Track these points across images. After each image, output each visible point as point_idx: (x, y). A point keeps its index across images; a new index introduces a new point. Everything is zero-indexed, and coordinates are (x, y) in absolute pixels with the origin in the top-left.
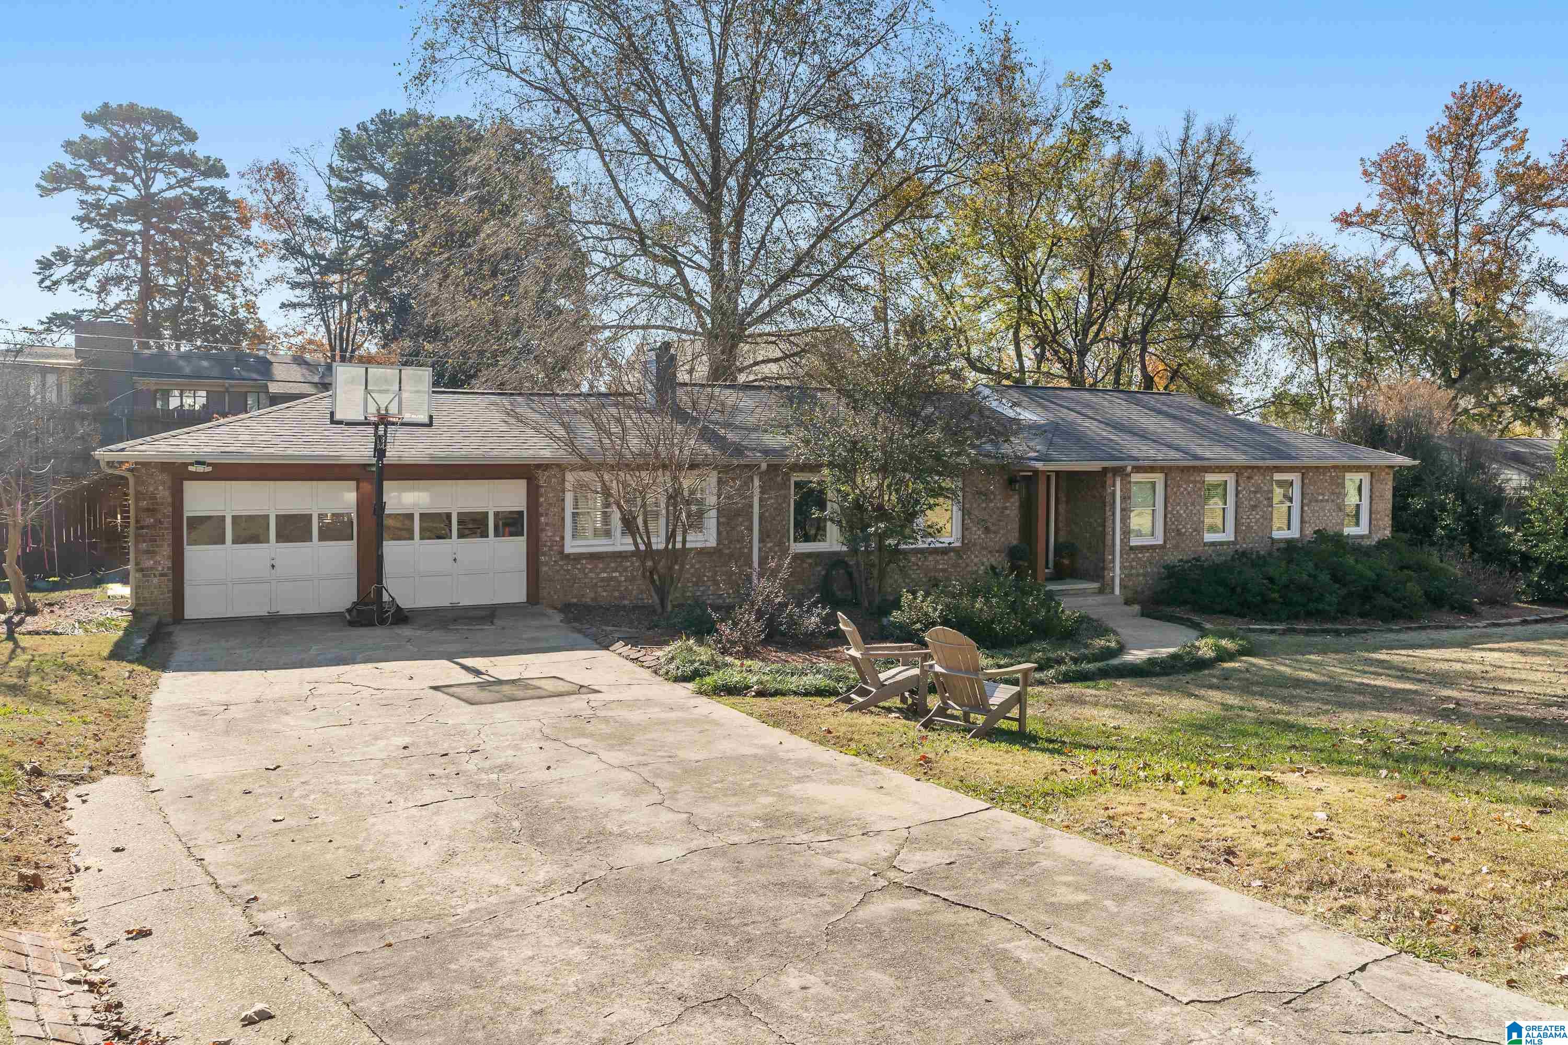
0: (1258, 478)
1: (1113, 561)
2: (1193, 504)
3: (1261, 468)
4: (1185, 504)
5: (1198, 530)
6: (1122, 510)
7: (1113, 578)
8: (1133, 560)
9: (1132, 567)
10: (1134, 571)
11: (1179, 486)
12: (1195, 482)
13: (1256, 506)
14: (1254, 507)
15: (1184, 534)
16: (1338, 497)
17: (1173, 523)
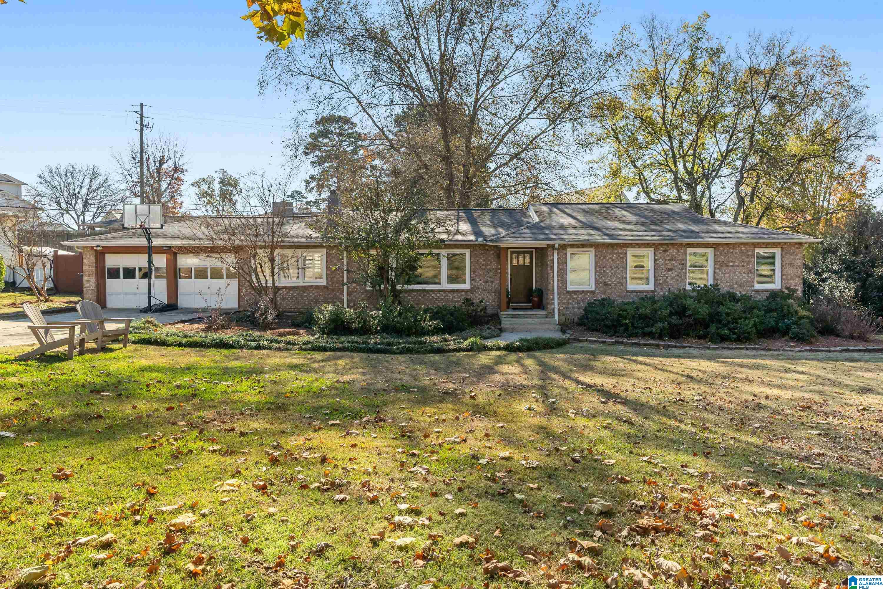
0: (672, 251)
1: (553, 299)
2: (617, 267)
3: (676, 244)
4: (611, 266)
5: (622, 282)
6: (559, 270)
7: (554, 309)
8: (570, 299)
9: (568, 303)
10: (570, 306)
11: (605, 256)
12: (618, 253)
13: (671, 269)
14: (670, 270)
15: (610, 285)
16: (748, 264)
17: (601, 278)
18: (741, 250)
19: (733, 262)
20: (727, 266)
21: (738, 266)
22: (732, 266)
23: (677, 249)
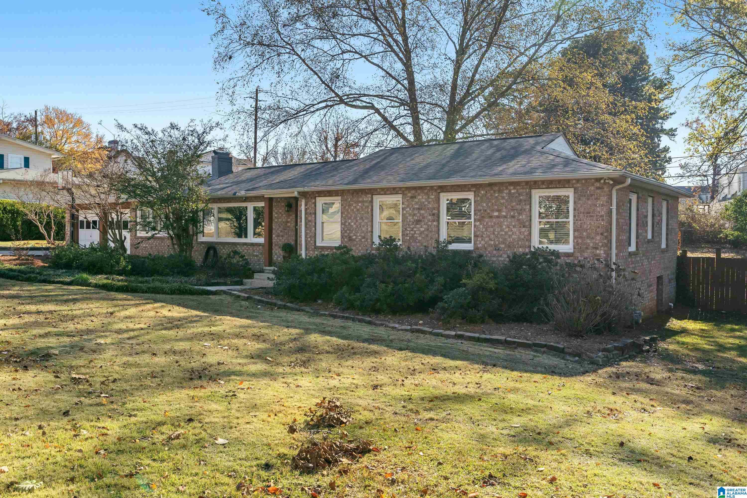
0: (421, 198)
2: (361, 218)
3: (425, 187)
4: (355, 218)
5: (367, 238)
6: (308, 222)
11: (350, 205)
12: (363, 202)
13: (420, 221)
14: (418, 222)
15: (354, 240)
16: (519, 214)
17: (346, 232)
18: (510, 193)
19: (499, 211)
20: (491, 217)
21: (505, 217)
22: (498, 217)
23: (427, 194)
